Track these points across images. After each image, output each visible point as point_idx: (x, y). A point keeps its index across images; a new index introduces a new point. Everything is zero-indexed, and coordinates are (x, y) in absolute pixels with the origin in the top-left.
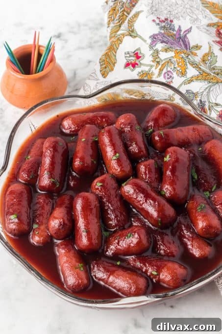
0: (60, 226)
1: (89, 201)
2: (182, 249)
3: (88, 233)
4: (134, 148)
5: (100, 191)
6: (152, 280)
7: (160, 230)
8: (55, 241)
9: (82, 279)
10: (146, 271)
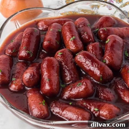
0: (31, 76)
1: (52, 61)
2: (116, 97)
3: (50, 81)
4: (85, 36)
5: (60, 58)
6: (94, 115)
7: (101, 84)
8: (27, 88)
9: (43, 110)
10: (90, 109)
